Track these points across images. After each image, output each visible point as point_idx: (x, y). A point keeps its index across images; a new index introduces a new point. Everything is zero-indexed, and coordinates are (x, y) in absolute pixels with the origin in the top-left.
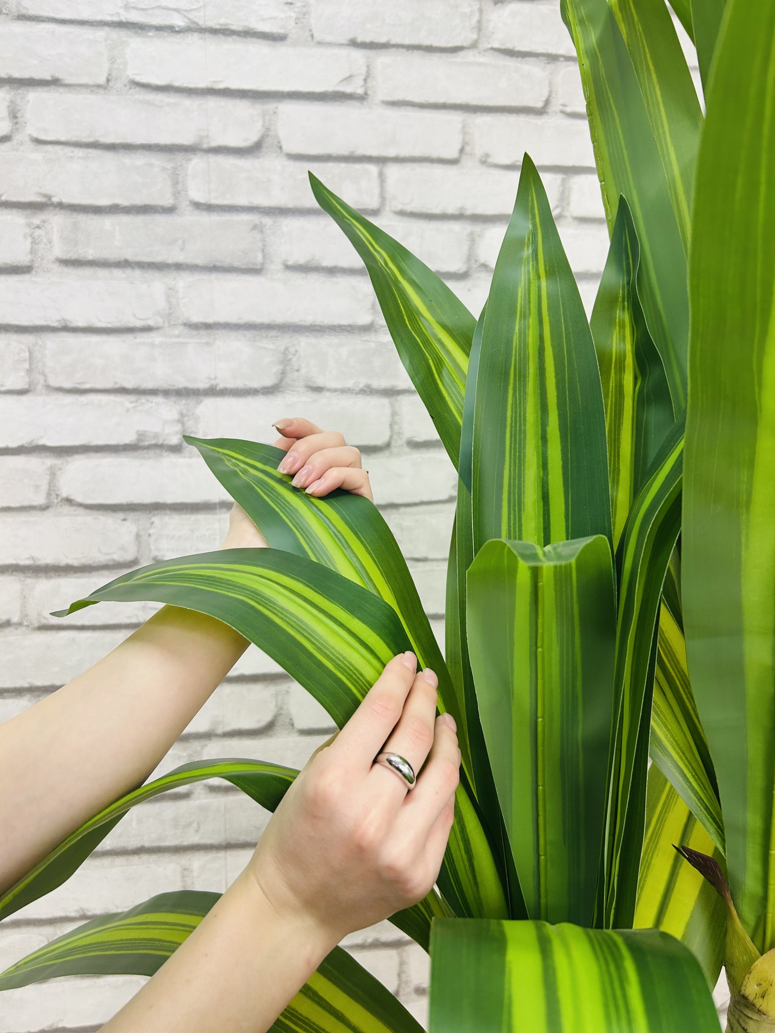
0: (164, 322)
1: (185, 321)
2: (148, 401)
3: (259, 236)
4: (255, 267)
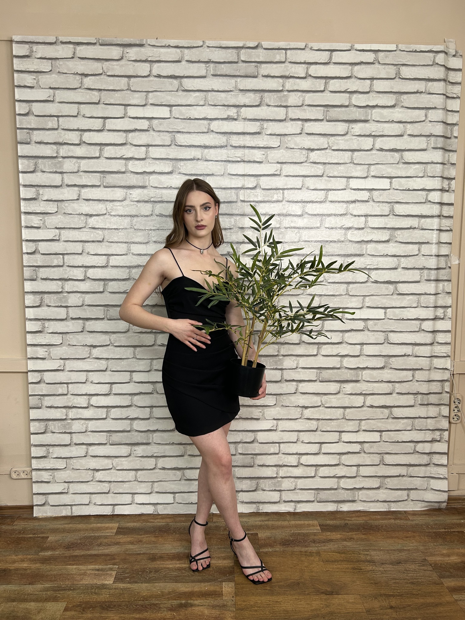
0: (234, 227)
1: (238, 227)
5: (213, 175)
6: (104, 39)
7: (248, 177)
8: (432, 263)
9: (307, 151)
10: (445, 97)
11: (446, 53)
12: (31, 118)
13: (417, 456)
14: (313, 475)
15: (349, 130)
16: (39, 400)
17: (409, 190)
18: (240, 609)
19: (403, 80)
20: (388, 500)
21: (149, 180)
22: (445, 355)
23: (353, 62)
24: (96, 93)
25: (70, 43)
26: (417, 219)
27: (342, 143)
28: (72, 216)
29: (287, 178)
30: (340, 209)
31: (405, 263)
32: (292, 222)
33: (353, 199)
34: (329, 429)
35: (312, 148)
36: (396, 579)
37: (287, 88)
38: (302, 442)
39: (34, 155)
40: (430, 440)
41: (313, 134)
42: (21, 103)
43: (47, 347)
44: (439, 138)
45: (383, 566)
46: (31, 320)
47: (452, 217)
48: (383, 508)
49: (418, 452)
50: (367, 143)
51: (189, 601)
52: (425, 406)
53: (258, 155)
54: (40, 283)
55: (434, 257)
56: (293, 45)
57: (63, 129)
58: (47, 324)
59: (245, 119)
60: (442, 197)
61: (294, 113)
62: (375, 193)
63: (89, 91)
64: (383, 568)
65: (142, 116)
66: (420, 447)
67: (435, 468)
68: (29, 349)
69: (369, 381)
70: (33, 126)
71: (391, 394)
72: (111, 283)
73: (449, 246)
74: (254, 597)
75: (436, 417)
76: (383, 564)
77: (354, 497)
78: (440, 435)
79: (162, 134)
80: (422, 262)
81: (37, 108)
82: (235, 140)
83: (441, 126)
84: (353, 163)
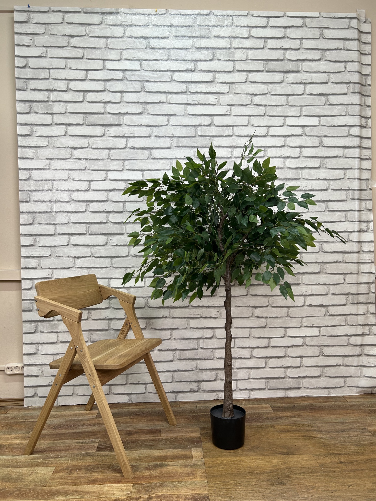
5: (175, 115)
6: (87, 8)
7: (204, 117)
8: (356, 185)
9: (251, 96)
10: (359, 53)
11: (358, 20)
12: (27, 70)
13: (350, 347)
14: (264, 366)
15: (285, 79)
16: (31, 304)
17: (334, 126)
18: (209, 467)
19: (326, 40)
20: (328, 387)
21: (123, 120)
22: (370, 261)
23: (286, 25)
24: (80, 50)
25: (60, 11)
26: (341, 149)
27: (279, 89)
28: (60, 149)
29: (235, 117)
30: (279, 142)
31: (333, 185)
33: (289, 134)
34: (276, 325)
35: (255, 93)
36: (342, 443)
37: (234, 46)
38: (254, 337)
39: (29, 100)
40: (361, 333)
41: (255, 82)
42: (19, 58)
43: (37, 258)
44: (356, 85)
45: (330, 434)
46: (25, 235)
47: (370, 148)
48: (324, 394)
49: (351, 344)
50: (299, 89)
51: (164, 463)
52: (355, 305)
53: (212, 99)
54: (33, 205)
55: (357, 180)
56: (237, 13)
57: (53, 79)
58: (38, 239)
59: (201, 71)
60: (361, 132)
61: (239, 66)
62: (307, 129)
63: (75, 49)
64: (330, 435)
65: (118, 69)
66: (353, 340)
67: (366, 358)
68: (22, 260)
69: (308, 284)
70: (29, 76)
71: (326, 295)
72: (92, 204)
73: (369, 171)
74: (220, 458)
75: (365, 314)
76: (329, 432)
77: (299, 384)
78: (369, 329)
79: (133, 82)
80: (347, 184)
81: (33, 62)
82: (193, 88)
83: (358, 75)
84: (289, 105)
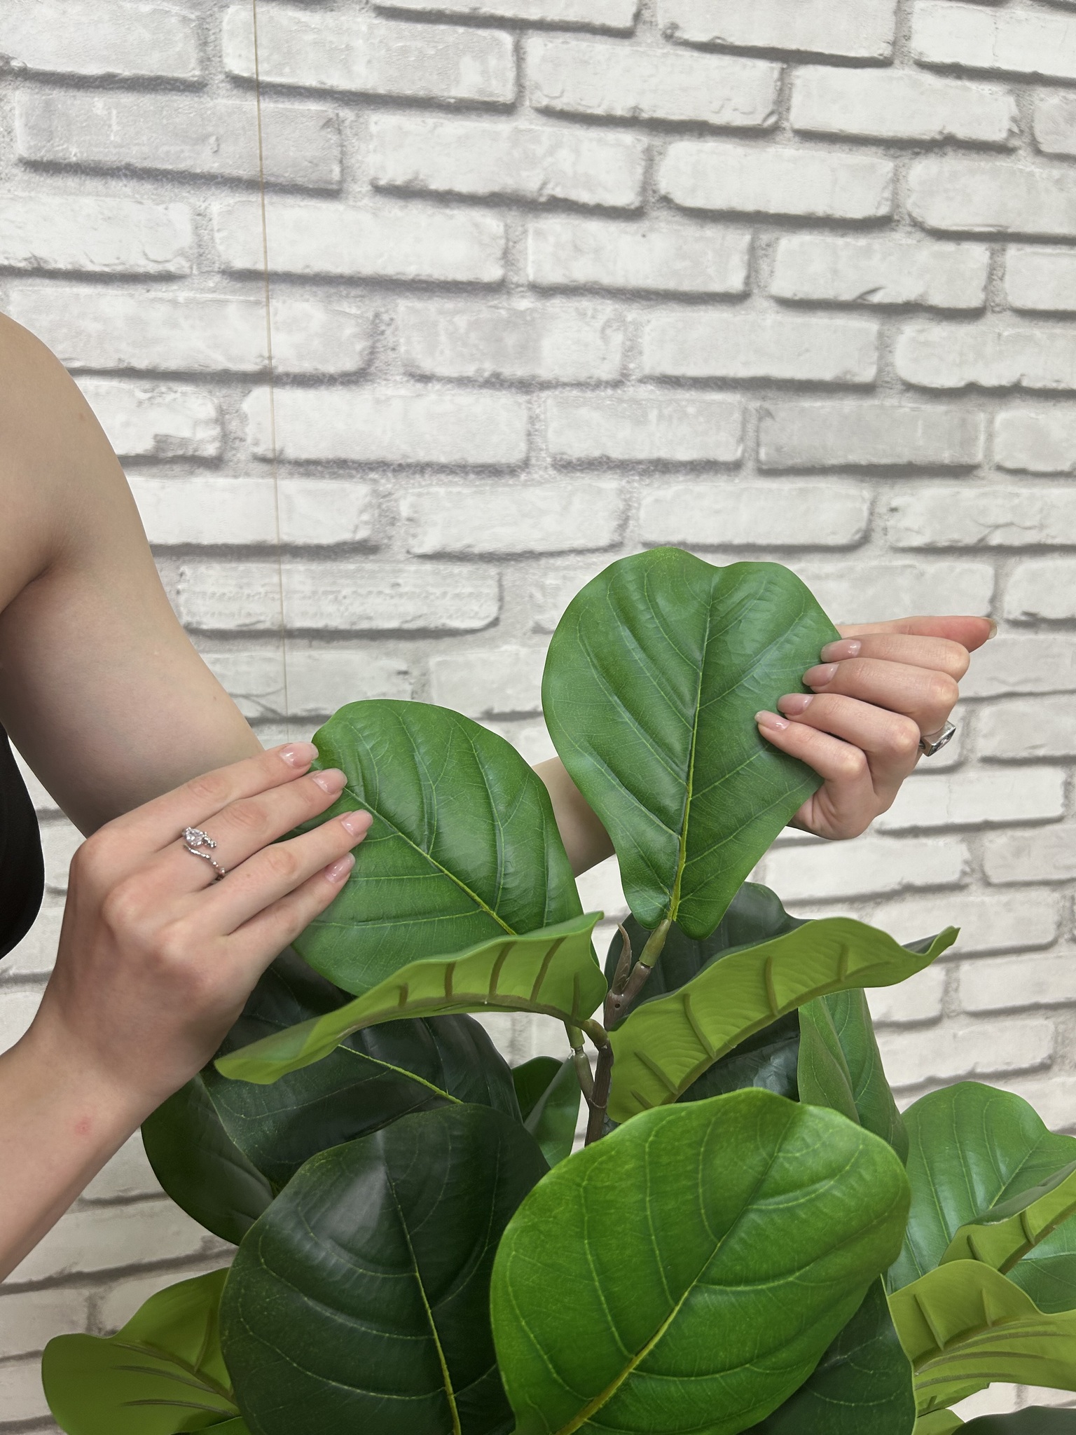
0: (191, 268)
1: (223, 267)
2: (170, 389)
3: (334, 138)
4: (330, 187)
30: (857, 185)
32: (577, 249)
33: (928, 128)
62: (1047, 103)
